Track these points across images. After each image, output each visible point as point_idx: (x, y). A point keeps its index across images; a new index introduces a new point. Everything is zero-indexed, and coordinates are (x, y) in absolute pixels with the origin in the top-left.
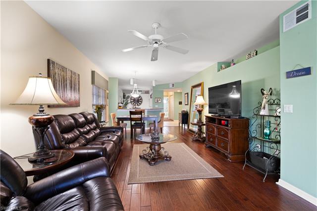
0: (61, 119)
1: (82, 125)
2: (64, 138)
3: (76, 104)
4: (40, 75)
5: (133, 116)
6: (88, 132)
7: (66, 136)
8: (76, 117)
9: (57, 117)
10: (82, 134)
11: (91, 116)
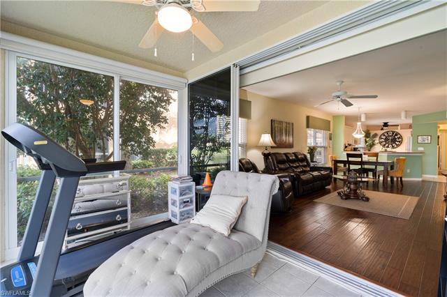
0: (277, 156)
1: (293, 161)
2: (278, 167)
3: (291, 146)
4: (266, 133)
5: (350, 159)
6: (297, 167)
7: (280, 166)
8: (289, 155)
9: (274, 154)
10: (291, 167)
11: (303, 156)
